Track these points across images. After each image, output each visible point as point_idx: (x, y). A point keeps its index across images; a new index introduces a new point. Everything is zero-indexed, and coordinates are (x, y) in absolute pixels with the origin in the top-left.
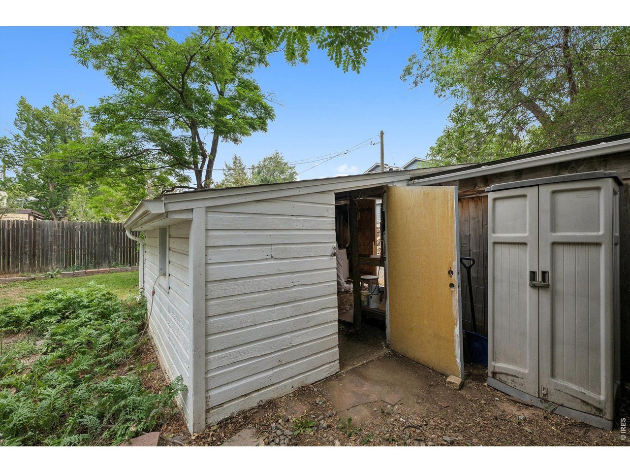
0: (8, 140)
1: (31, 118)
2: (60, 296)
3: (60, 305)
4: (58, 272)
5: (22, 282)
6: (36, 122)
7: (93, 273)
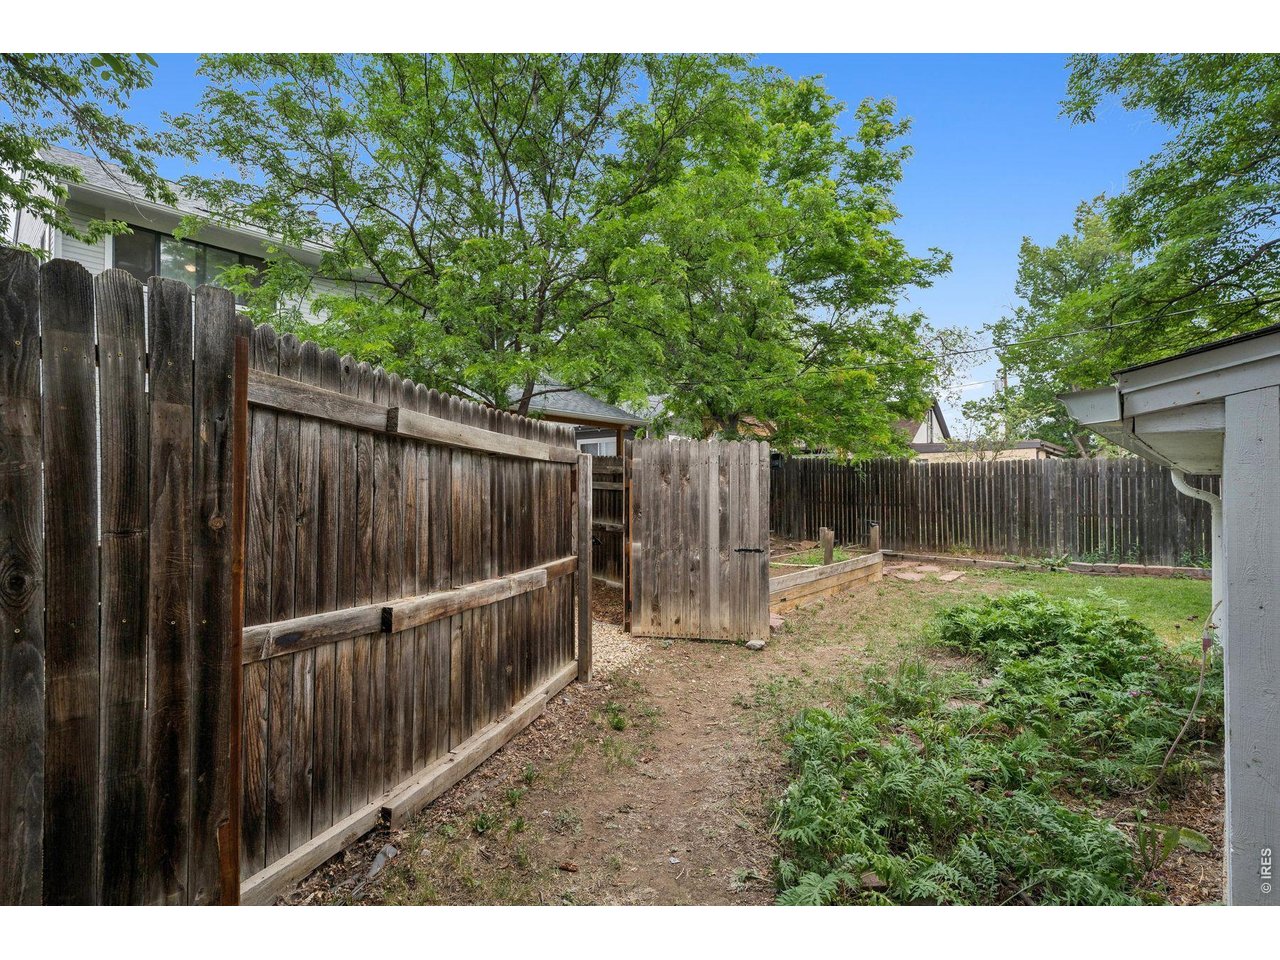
0: (1009, 322)
1: (1040, 270)
2: (1031, 607)
3: (1029, 623)
4: (1065, 561)
5: (1007, 570)
6: (1048, 274)
7: (1133, 573)
